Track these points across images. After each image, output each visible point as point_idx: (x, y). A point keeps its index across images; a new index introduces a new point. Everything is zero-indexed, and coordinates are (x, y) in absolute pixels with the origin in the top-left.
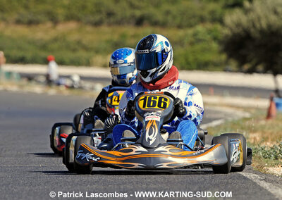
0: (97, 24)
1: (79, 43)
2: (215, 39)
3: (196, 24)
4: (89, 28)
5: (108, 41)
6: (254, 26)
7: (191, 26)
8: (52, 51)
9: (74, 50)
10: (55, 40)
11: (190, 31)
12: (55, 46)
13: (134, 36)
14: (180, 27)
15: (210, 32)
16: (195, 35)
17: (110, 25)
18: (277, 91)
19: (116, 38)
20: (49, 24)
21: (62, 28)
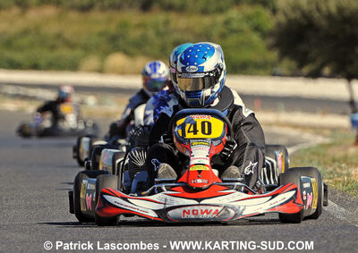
0: (85, 9)
1: (59, 36)
2: (257, 29)
3: (228, 8)
4: (74, 15)
5: (101, 34)
6: (318, 9)
7: (221, 10)
8: (21, 49)
9: (53, 48)
10: (25, 33)
11: (220, 18)
12: (25, 41)
13: (139, 26)
14: (205, 12)
15: (248, 18)
16: (227, 23)
17: (103, 9)
18: (352, 103)
19: (112, 29)
20: (16, 11)
21: (34, 15)
